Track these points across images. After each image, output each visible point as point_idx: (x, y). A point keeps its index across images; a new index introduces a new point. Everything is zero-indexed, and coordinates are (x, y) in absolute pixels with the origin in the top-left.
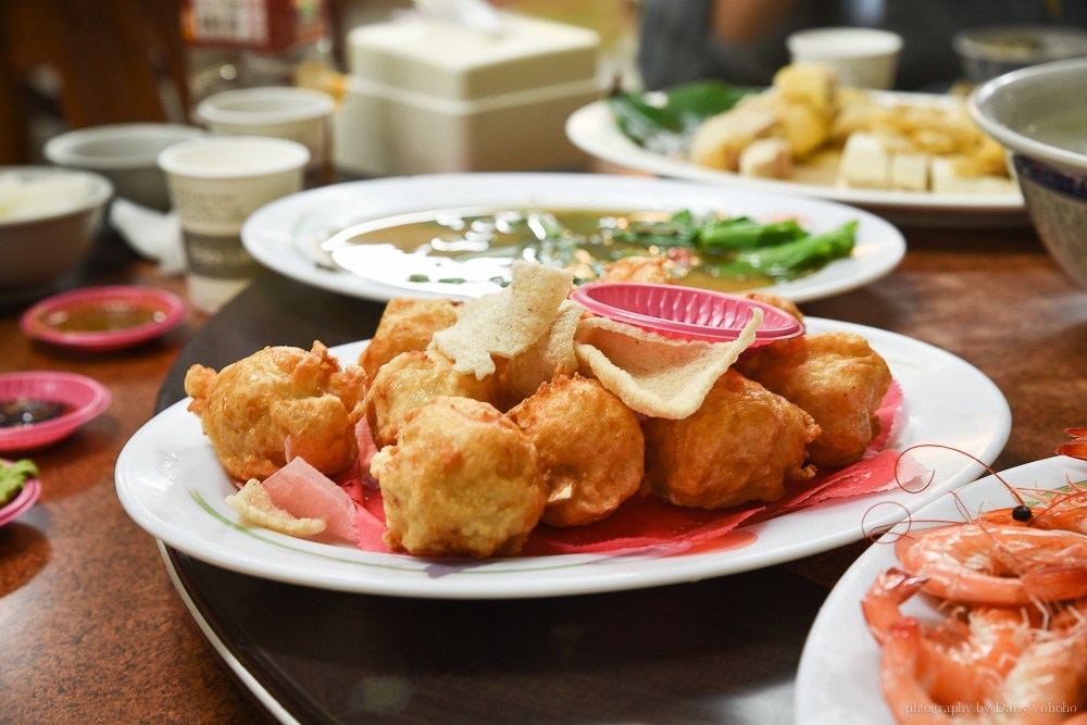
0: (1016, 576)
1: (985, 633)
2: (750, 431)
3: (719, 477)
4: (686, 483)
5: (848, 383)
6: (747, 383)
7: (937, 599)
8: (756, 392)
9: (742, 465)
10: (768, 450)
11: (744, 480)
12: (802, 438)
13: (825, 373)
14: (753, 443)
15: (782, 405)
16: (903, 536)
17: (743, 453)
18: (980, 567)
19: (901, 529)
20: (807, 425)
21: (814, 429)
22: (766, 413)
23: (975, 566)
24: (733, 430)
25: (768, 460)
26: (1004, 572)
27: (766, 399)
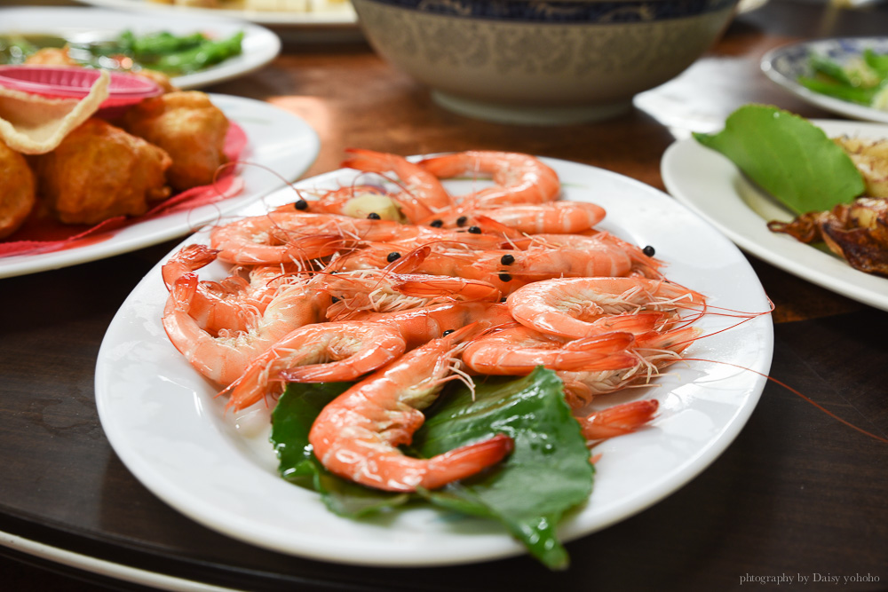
0: (283, 244)
1: (259, 284)
2: (111, 163)
3: (92, 198)
4: (69, 204)
5: (194, 128)
6: (111, 129)
7: (230, 264)
8: (117, 135)
9: (109, 189)
10: (126, 176)
11: (111, 199)
12: (157, 168)
13: (178, 122)
14: (116, 172)
15: (138, 144)
16: (215, 227)
17: (108, 179)
18: (263, 241)
19: (214, 223)
20: (161, 158)
21: (166, 160)
22: (124, 149)
23: (259, 241)
24: (97, 162)
25: (128, 184)
26: (276, 242)
27: (123, 139)
